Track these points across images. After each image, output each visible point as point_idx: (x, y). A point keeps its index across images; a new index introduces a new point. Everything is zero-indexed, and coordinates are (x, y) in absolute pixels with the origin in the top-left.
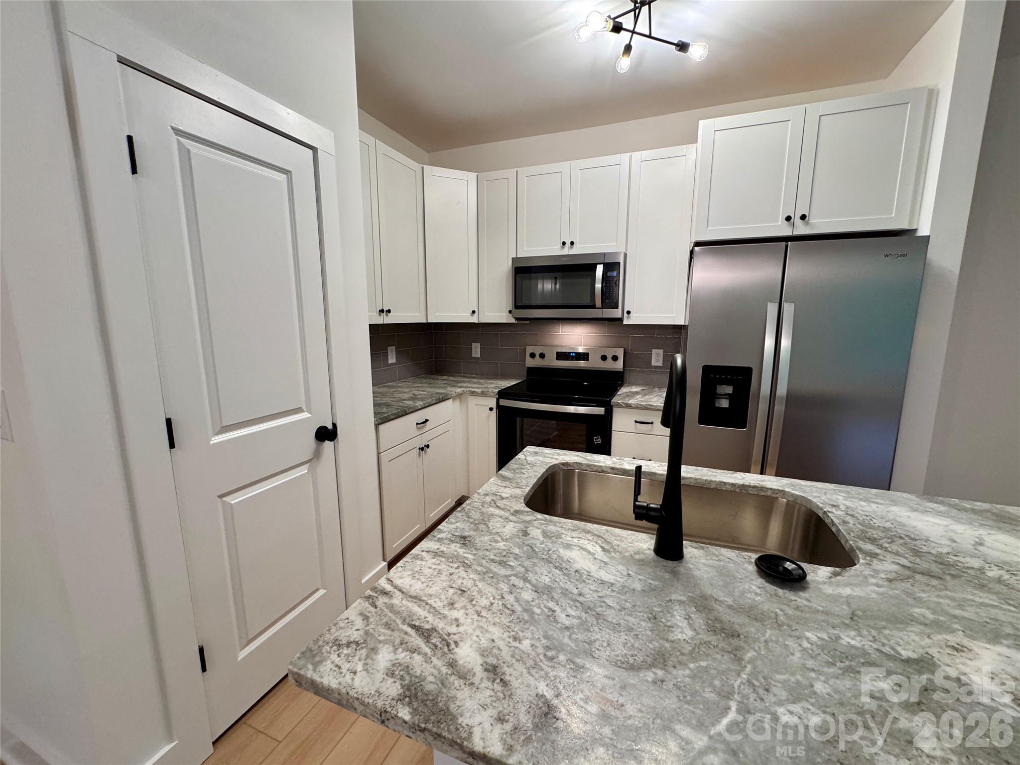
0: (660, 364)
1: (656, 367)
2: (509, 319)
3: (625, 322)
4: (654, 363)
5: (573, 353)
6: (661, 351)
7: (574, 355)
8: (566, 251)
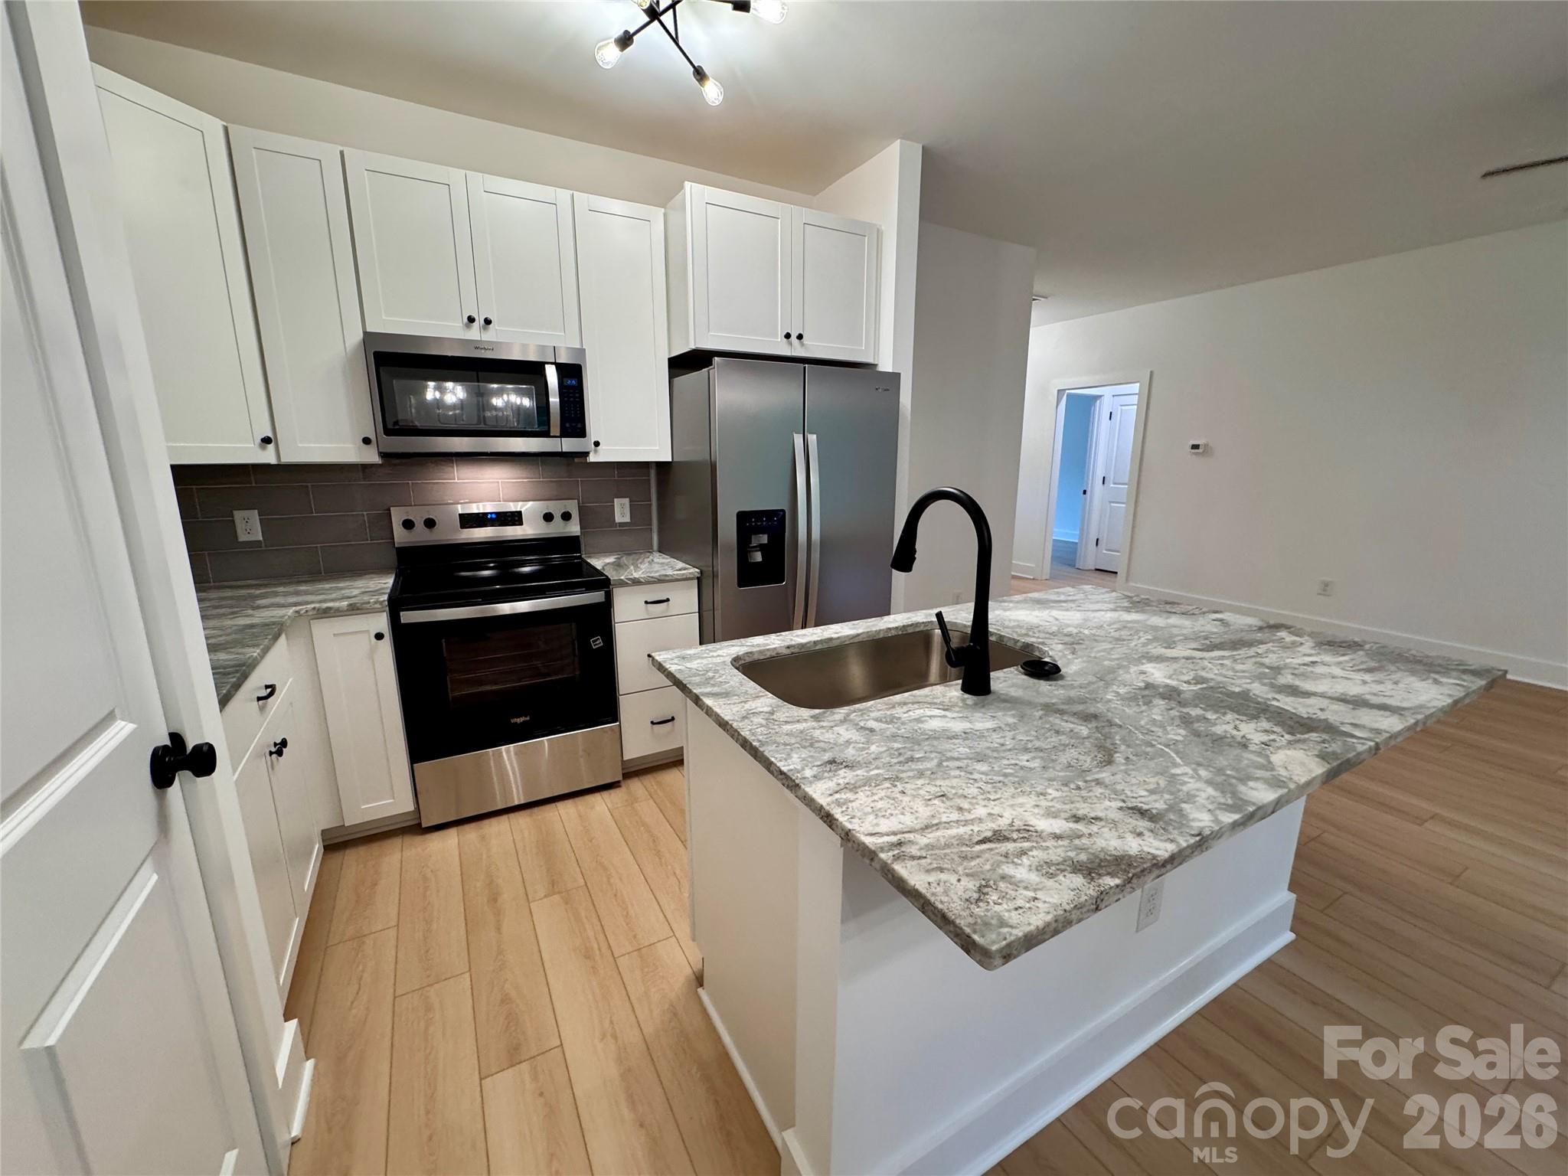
0: (627, 519)
1: (621, 524)
2: (371, 456)
3: (592, 458)
4: (618, 519)
5: (491, 513)
6: (626, 501)
7: (494, 516)
8: (474, 333)
